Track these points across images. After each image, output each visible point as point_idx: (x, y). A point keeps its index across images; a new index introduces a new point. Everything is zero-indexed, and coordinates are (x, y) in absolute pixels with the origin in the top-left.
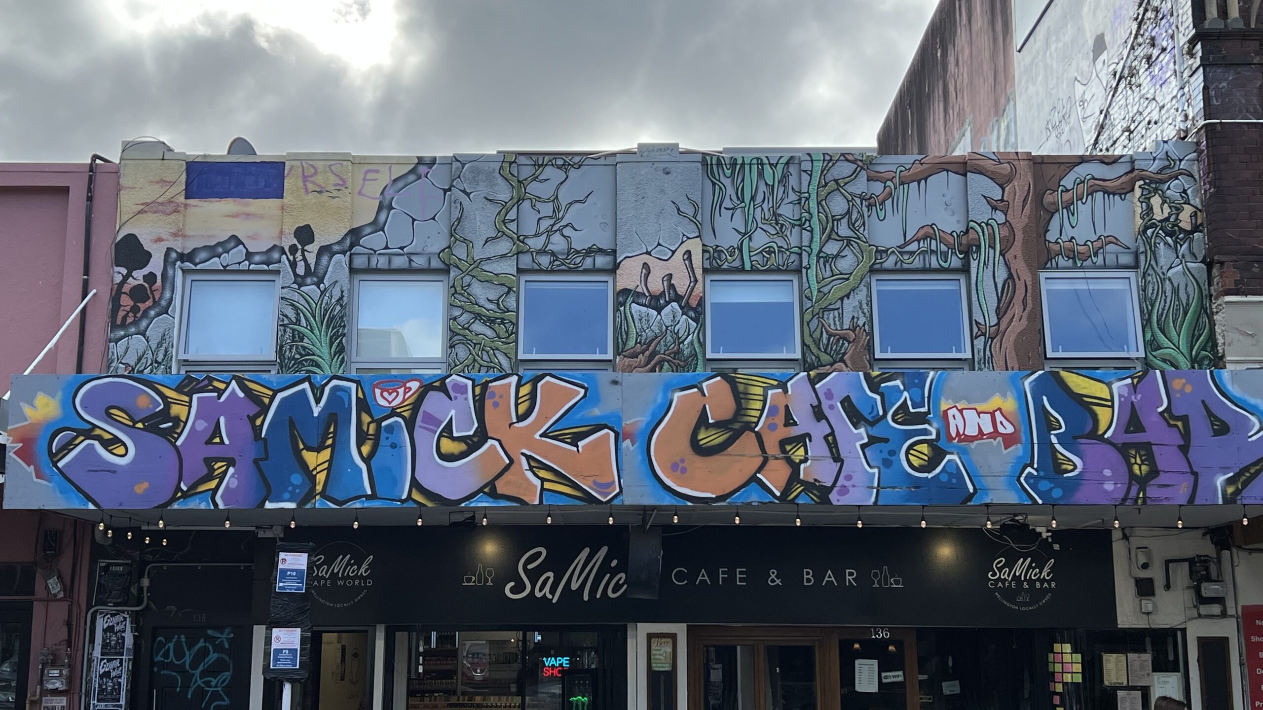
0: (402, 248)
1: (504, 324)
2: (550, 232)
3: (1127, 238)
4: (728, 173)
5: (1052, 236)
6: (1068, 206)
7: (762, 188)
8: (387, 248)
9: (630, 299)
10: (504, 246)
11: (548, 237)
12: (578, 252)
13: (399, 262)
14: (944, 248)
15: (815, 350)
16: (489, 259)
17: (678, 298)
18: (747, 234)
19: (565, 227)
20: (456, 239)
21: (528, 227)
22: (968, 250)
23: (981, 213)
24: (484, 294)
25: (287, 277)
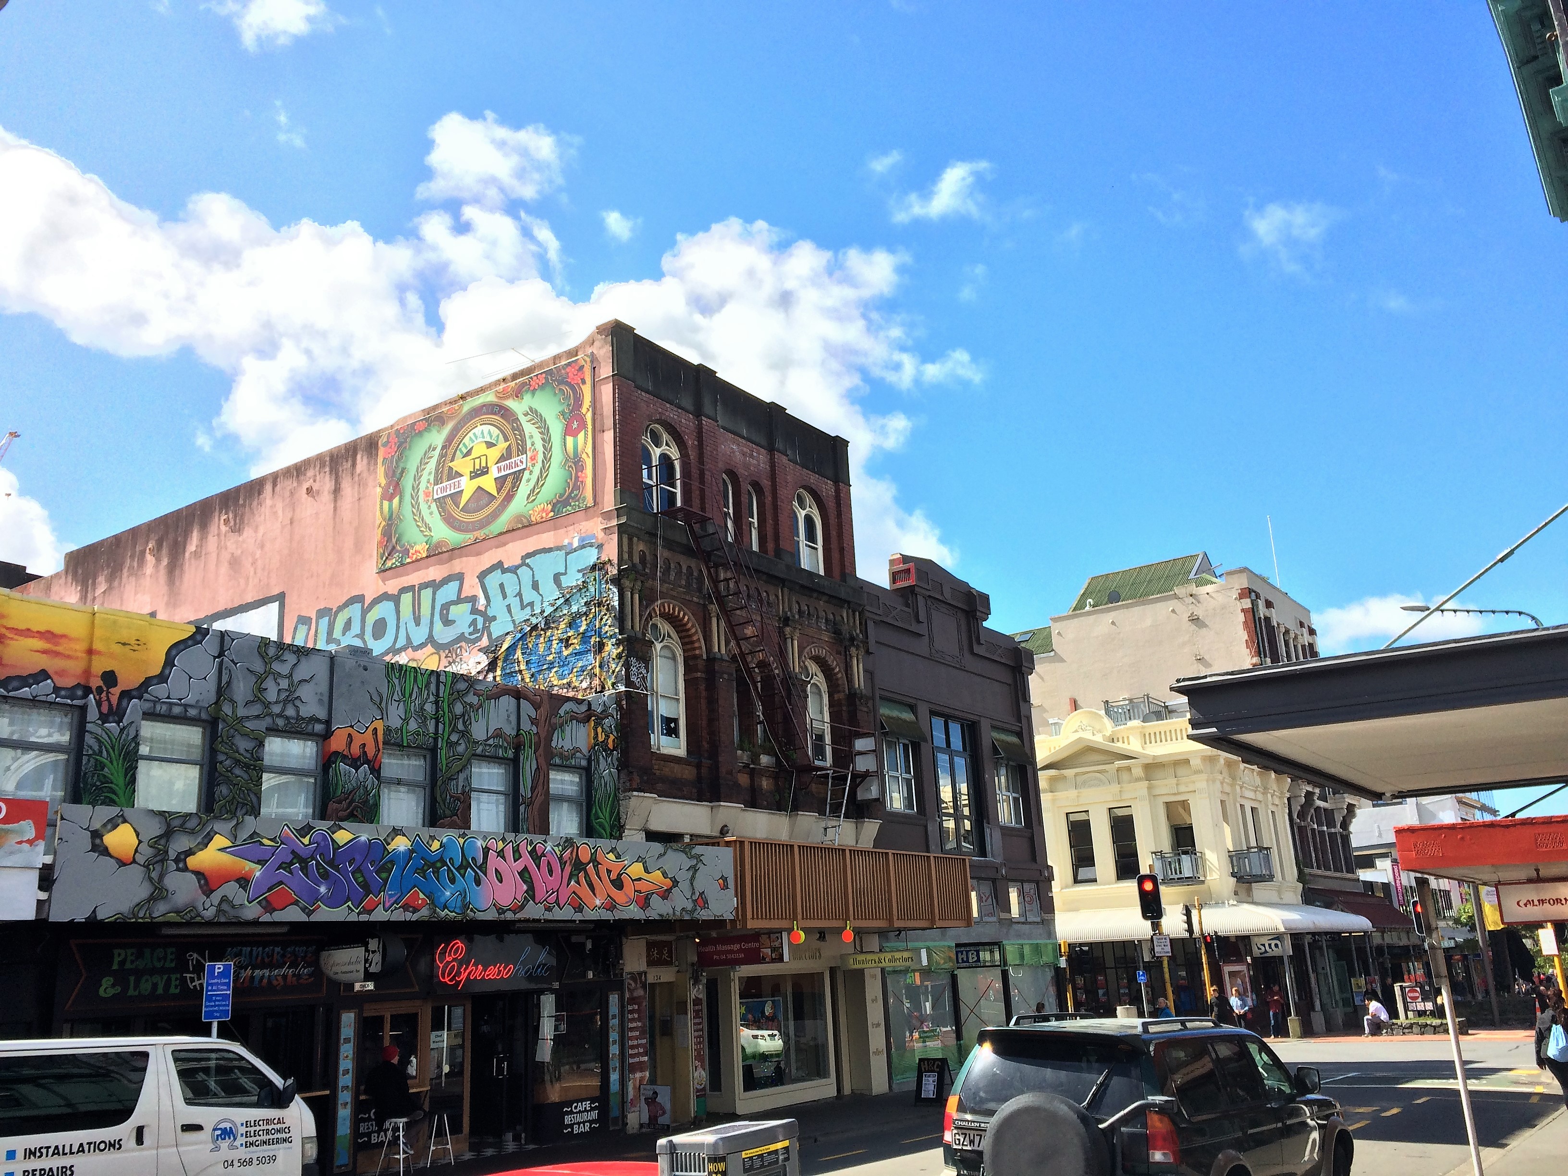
0: (180, 700)
1: (256, 770)
2: (286, 702)
3: (585, 751)
4: (398, 675)
5: (554, 744)
6: (561, 726)
7: (416, 689)
8: (168, 698)
9: (339, 760)
10: (256, 710)
11: (284, 705)
12: (303, 719)
13: (177, 710)
14: (506, 745)
15: (443, 807)
16: (247, 717)
17: (368, 762)
18: (406, 720)
19: (296, 698)
20: (225, 699)
21: (271, 695)
22: (518, 747)
23: (526, 725)
24: (243, 745)
25: (93, 714)
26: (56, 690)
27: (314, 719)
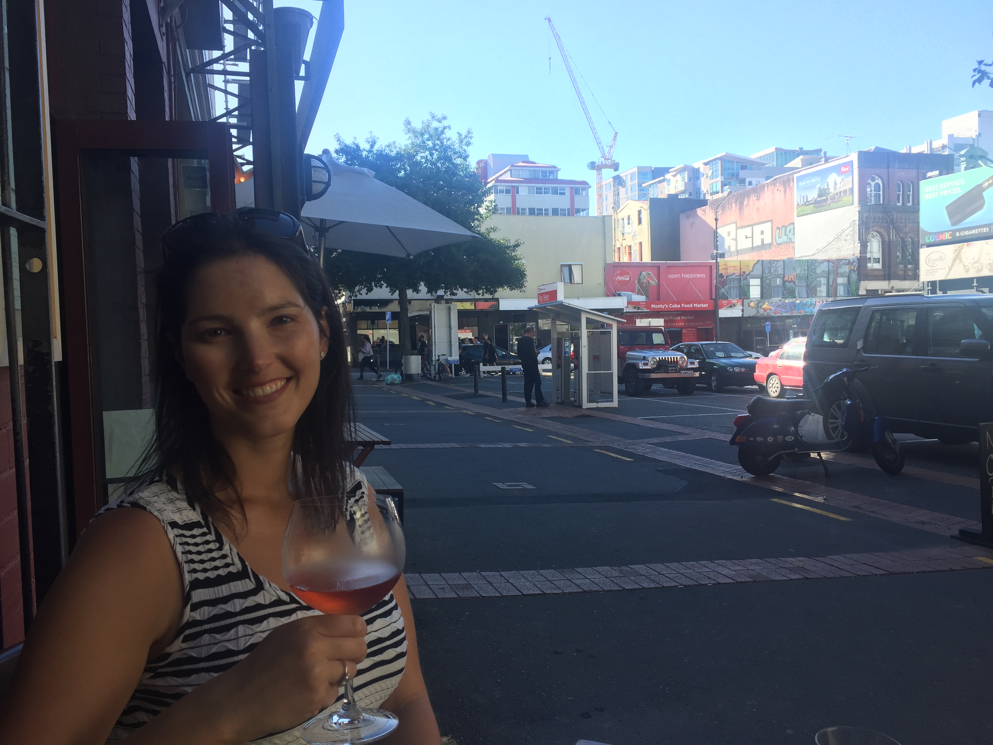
3: (848, 272)
5: (839, 271)
7: (803, 265)
8: (753, 274)
12: (779, 274)
13: (755, 276)
14: (826, 273)
16: (768, 276)
17: (792, 281)
18: (801, 272)
19: (777, 270)
20: (763, 273)
21: (772, 271)
22: (829, 274)
23: (831, 268)
24: (768, 281)
25: (742, 280)
26: (736, 276)
27: (781, 274)
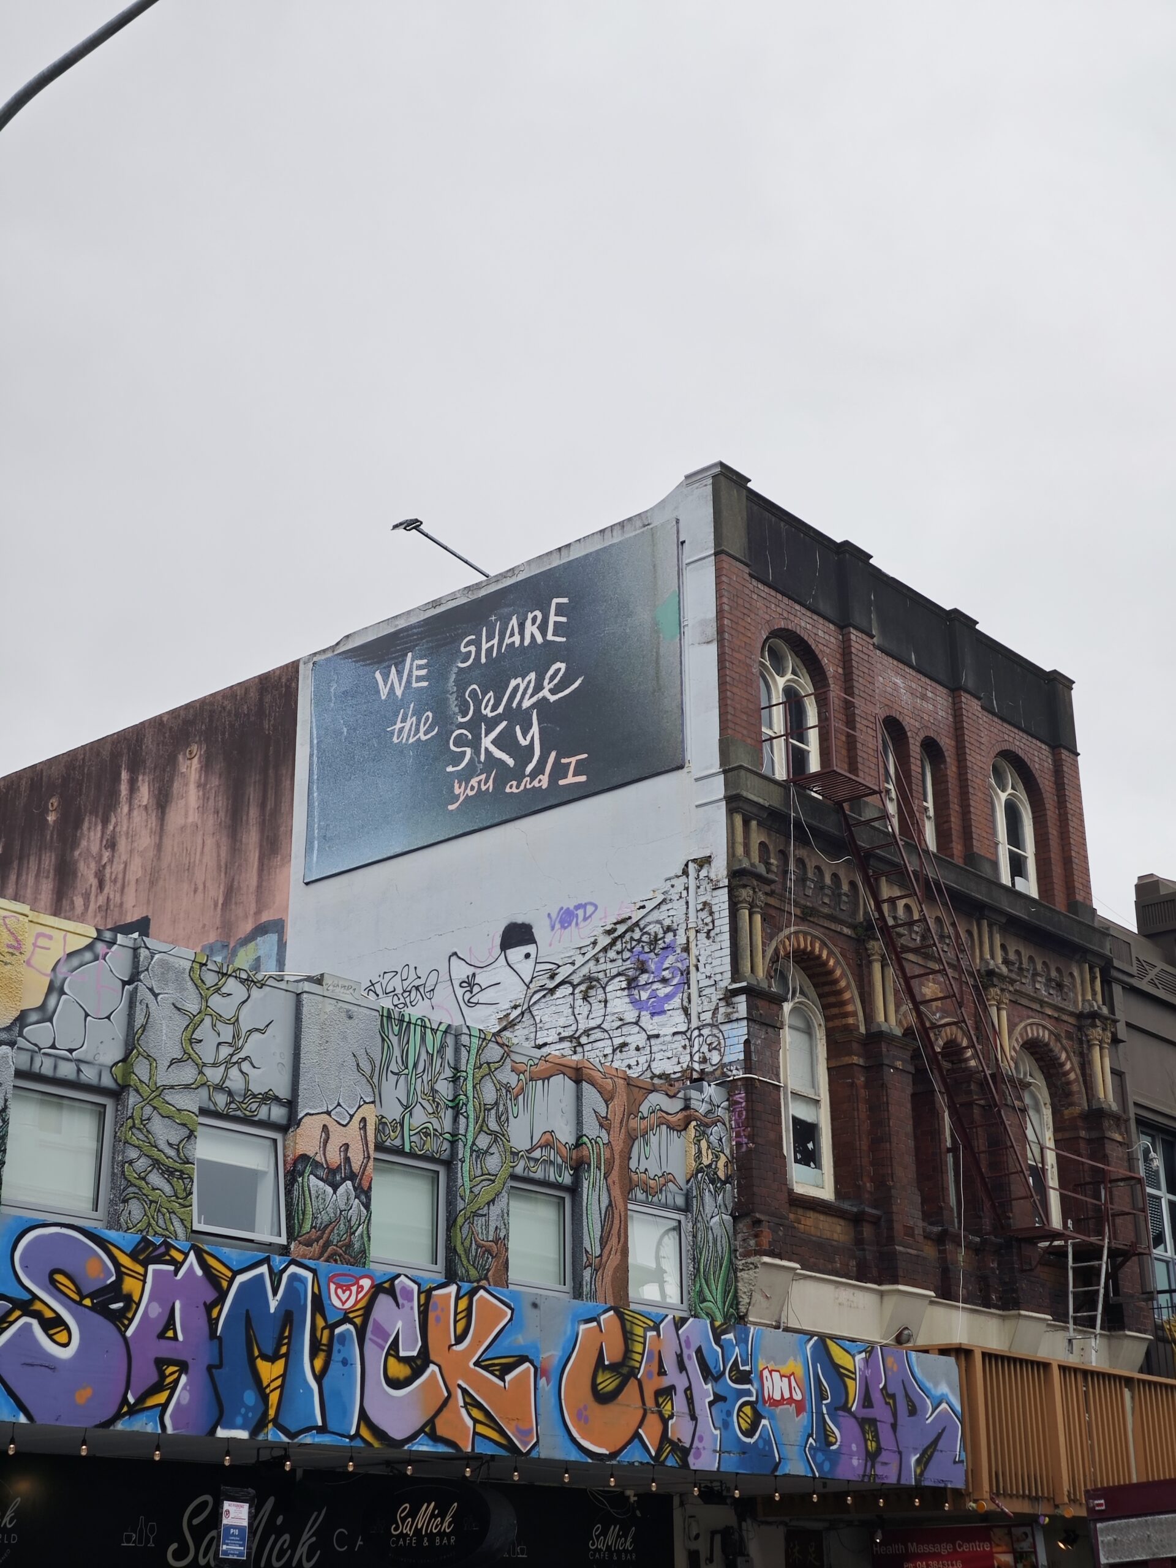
0: (71, 1051)
1: (182, 1179)
2: (228, 1063)
3: (681, 1181)
4: (396, 1029)
5: (633, 1165)
6: (644, 1134)
7: (424, 1056)
8: (53, 1047)
9: (308, 1169)
10: (188, 1074)
11: (227, 1069)
12: (254, 1096)
13: (66, 1070)
14: (560, 1161)
15: (465, 1262)
16: (172, 1087)
17: (352, 1176)
18: (408, 1108)
19: (244, 1059)
20: (139, 1053)
21: (207, 1052)
23: (592, 1129)
24: (164, 1132)
27: (268, 1098)
